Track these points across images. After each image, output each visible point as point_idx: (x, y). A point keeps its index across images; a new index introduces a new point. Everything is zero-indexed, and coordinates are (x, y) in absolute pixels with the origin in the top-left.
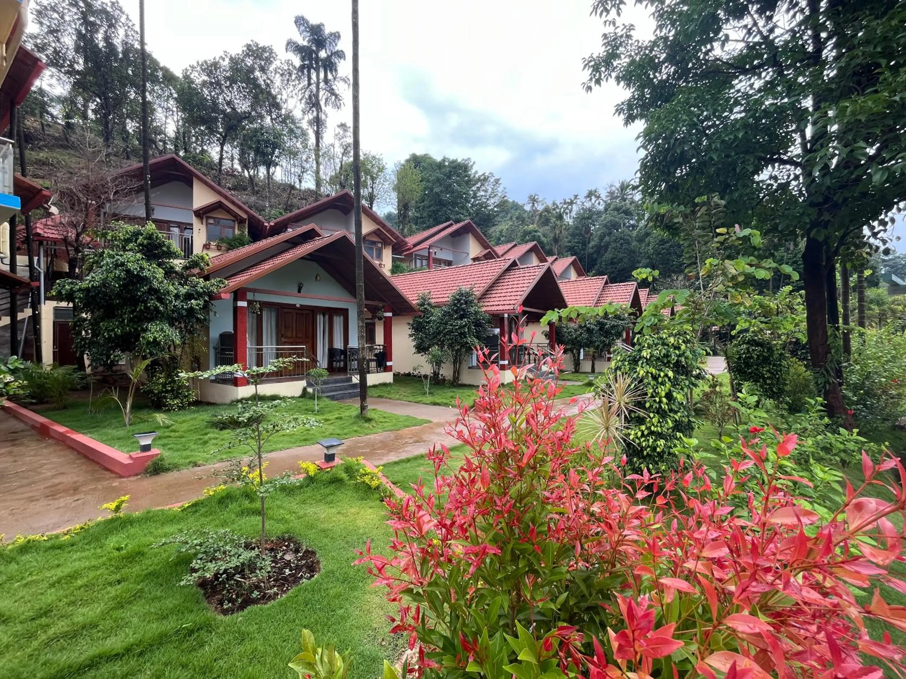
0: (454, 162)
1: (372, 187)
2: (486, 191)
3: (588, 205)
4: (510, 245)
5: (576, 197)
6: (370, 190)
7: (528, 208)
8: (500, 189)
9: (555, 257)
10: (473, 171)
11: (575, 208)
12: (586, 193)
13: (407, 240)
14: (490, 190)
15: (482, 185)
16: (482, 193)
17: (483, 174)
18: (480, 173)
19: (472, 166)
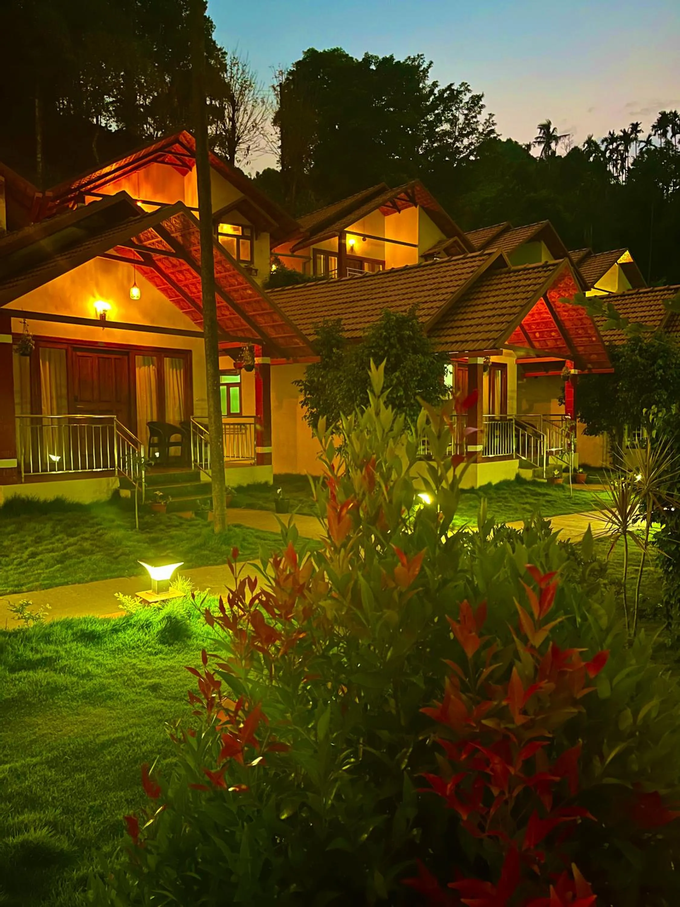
0: (388, 60)
1: (232, 120)
2: (453, 121)
3: (657, 142)
4: (496, 230)
5: (635, 127)
6: (229, 124)
7: (536, 152)
8: (482, 118)
9: (585, 251)
10: (429, 82)
11: (633, 151)
12: (654, 118)
13: (299, 221)
14: (462, 118)
15: (447, 109)
16: (446, 127)
17: (449, 87)
18: (442, 86)
19: (426, 71)
